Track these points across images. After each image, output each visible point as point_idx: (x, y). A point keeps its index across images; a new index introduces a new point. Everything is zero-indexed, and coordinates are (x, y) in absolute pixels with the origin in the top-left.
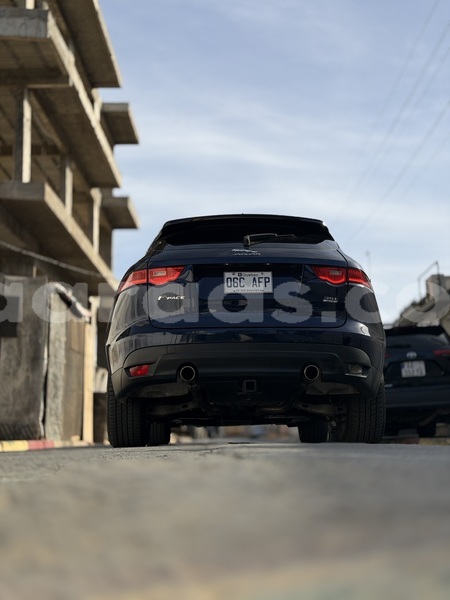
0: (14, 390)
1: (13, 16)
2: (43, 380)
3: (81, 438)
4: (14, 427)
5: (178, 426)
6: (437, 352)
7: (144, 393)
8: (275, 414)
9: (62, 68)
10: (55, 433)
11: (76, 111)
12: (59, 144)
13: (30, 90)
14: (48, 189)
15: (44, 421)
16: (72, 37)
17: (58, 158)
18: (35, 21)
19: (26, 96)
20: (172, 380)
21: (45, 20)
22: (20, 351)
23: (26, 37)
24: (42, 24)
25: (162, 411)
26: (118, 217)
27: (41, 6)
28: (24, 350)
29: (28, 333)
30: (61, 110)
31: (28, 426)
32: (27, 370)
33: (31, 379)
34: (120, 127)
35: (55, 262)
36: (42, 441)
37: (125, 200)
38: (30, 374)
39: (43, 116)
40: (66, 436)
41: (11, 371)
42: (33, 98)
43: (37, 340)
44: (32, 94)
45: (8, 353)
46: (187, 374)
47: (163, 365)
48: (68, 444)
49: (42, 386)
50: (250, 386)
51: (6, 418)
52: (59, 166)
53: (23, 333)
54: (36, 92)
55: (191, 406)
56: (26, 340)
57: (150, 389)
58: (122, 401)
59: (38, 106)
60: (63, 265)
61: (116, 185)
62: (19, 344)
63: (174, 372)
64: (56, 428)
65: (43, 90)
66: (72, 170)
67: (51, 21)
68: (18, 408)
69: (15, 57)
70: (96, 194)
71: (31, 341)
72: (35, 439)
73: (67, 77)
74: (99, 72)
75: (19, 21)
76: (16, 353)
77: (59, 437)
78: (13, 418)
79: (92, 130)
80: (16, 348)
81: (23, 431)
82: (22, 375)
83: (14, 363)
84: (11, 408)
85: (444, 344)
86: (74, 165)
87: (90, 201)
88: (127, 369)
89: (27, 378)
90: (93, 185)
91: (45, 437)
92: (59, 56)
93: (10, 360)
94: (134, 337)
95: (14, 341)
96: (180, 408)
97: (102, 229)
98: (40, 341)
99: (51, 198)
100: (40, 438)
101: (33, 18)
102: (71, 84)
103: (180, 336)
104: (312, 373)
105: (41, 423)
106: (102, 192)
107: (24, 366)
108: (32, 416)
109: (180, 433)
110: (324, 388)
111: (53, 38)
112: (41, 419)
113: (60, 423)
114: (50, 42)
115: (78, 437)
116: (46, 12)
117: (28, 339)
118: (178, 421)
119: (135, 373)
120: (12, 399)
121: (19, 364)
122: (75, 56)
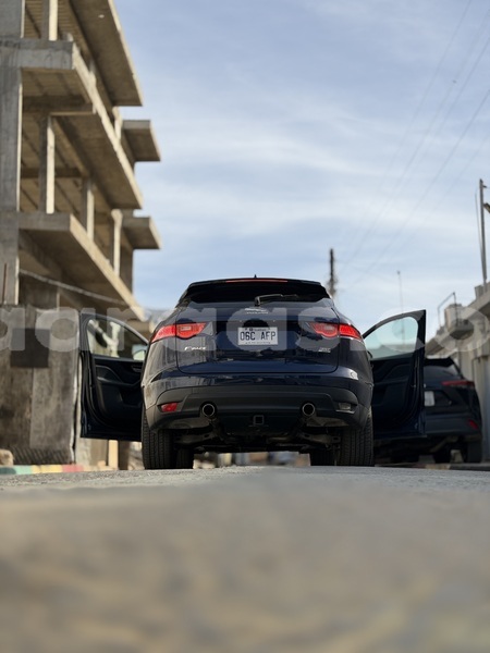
0: (46, 417)
1: (38, 48)
2: (73, 409)
3: (107, 464)
4: (47, 453)
5: (201, 452)
6: (445, 383)
7: (173, 425)
8: (284, 442)
9: (85, 97)
10: (84, 458)
11: (99, 136)
12: (81, 167)
13: (53, 117)
14: (73, 219)
15: (74, 447)
16: (93, 57)
17: (79, 181)
18: (60, 53)
19: (50, 124)
20: (196, 415)
21: (70, 52)
22: (51, 381)
23: (51, 69)
24: (67, 56)
25: (187, 440)
26: (140, 238)
27: (66, 38)
28: (55, 380)
29: (59, 364)
30: (83, 134)
31: (60, 452)
32: (58, 399)
33: (62, 407)
34: (141, 145)
35: (80, 291)
36: (73, 465)
37: (147, 220)
38: (60, 402)
39: (65, 141)
40: (93, 462)
41: (43, 400)
42: (56, 125)
43: (67, 370)
44: (55, 121)
45: (40, 383)
46: (208, 410)
47: (189, 403)
48: (95, 469)
49: (72, 414)
50: (259, 420)
51: (39, 443)
52: (80, 188)
53: (54, 363)
54: (59, 119)
55: (211, 436)
56: (57, 370)
57: (178, 421)
58: (155, 432)
59: (60, 131)
60: (88, 294)
61: (137, 206)
62: (50, 374)
63: (198, 409)
64: (85, 453)
65: (66, 117)
66: (93, 193)
67: (76, 52)
68: (49, 434)
69: (39, 85)
70: (117, 215)
71: (61, 371)
72: (66, 463)
73: (91, 104)
74: (120, 89)
75: (45, 53)
76: (48, 383)
77: (87, 462)
78: (45, 444)
79: (114, 154)
80: (47, 377)
81: (55, 457)
82: (53, 403)
83: (45, 393)
84: (43, 434)
85: (452, 375)
86: (95, 188)
87: (111, 222)
88: (159, 406)
89: (59, 406)
90: (114, 206)
91: (75, 462)
92: (83, 85)
93: (42, 390)
94: (165, 380)
95: (45, 371)
96: (203, 438)
97: (122, 249)
98: (71, 371)
99: (75, 227)
100: (71, 463)
101: (57, 50)
102: (94, 112)
103: (202, 379)
104: (309, 410)
105: (71, 449)
106: (122, 213)
107: (56, 394)
108: (63, 442)
109: (202, 460)
110: (322, 422)
111: (78, 69)
112: (71, 445)
113: (88, 448)
114: (74, 74)
115: (104, 463)
116: (71, 44)
117: (59, 369)
118: (201, 448)
119: (166, 410)
120: (44, 427)
121: (50, 393)
122: (96, 76)
